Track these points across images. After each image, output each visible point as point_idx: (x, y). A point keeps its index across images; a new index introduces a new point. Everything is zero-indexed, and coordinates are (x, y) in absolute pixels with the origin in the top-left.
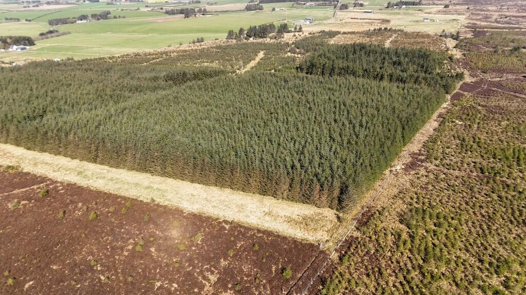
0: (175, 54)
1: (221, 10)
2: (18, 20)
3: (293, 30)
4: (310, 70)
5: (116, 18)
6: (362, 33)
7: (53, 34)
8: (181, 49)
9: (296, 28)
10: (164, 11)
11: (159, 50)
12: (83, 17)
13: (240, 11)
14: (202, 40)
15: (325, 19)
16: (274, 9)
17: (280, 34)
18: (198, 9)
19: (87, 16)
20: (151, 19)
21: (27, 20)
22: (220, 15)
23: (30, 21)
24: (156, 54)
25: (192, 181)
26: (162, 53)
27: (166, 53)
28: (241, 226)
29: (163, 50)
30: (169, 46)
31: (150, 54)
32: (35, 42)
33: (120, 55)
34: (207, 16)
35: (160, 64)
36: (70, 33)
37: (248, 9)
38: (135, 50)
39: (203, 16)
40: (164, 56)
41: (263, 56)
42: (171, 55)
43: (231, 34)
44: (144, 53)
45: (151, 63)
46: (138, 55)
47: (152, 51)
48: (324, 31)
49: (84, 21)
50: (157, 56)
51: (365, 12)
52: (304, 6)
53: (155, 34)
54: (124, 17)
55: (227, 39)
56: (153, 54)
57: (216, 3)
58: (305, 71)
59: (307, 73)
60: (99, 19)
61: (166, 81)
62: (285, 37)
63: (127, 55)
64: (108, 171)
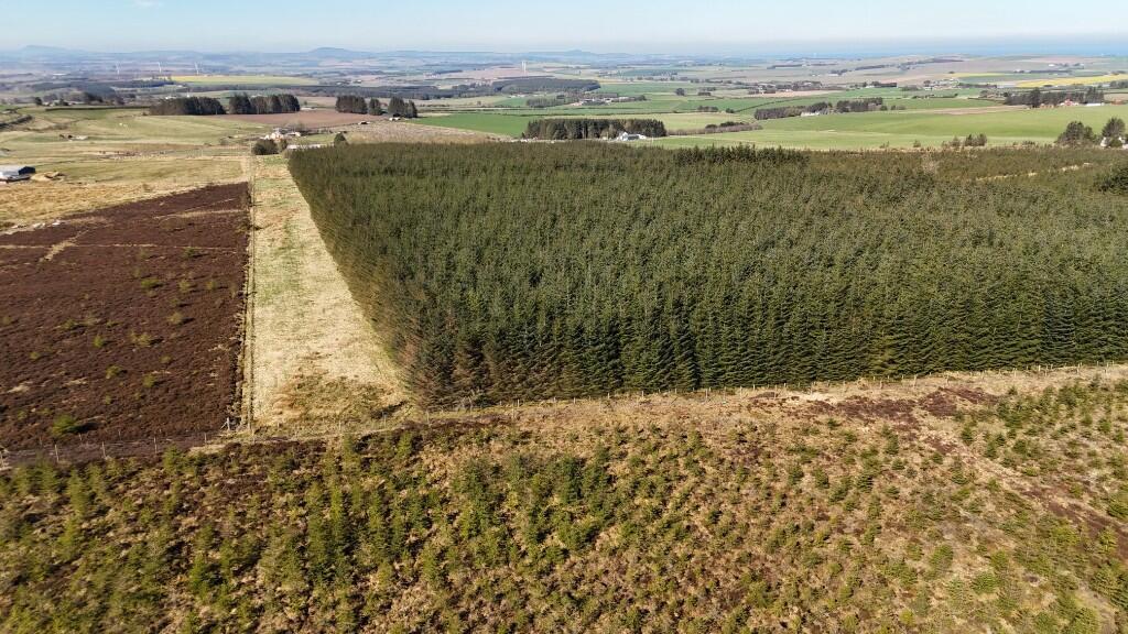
2: (715, 110)
5: (882, 109)
12: (820, 107)
14: (981, 142)
19: (832, 104)
21: (727, 111)
23: (733, 112)
36: (760, 128)
39: (1079, 105)
49: (815, 114)
54: (903, 108)
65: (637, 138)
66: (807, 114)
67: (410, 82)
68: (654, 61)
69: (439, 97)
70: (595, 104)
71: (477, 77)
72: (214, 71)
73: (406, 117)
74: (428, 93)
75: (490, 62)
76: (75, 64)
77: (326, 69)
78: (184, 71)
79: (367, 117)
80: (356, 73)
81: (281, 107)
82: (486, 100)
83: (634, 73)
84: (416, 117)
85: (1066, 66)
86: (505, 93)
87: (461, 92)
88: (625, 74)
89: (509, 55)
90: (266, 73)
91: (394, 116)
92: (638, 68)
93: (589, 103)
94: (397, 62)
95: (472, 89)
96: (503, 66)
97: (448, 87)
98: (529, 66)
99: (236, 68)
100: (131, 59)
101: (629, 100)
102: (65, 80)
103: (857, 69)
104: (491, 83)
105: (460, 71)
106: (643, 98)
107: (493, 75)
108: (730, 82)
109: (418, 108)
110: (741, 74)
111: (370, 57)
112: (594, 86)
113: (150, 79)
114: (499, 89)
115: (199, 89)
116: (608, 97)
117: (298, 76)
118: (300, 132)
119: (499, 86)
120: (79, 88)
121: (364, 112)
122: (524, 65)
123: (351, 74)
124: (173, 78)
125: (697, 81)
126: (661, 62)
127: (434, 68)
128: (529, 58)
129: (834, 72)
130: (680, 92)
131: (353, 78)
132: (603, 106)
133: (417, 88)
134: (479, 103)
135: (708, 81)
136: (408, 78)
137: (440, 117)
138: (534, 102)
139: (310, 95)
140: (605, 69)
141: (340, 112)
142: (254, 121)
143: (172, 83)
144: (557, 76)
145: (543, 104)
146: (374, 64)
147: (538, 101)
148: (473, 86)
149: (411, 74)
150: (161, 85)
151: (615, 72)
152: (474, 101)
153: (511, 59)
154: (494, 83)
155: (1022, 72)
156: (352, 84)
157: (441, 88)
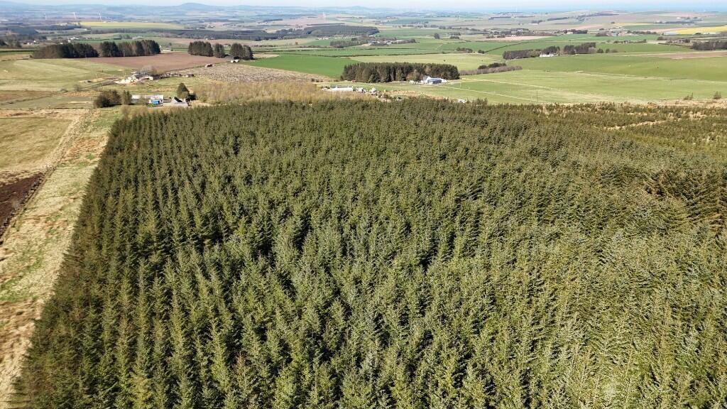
0: (699, 114)
2: (470, 51)
5: (602, 52)
7: (497, 69)
8: (717, 105)
10: (691, 44)
11: (661, 104)
12: (552, 50)
19: (558, 48)
20: (661, 54)
21: (480, 52)
23: (483, 53)
24: (650, 110)
26: (666, 111)
27: (677, 111)
29: (670, 104)
30: (686, 99)
31: (637, 109)
32: (460, 77)
33: (571, 105)
35: (653, 134)
36: (521, 68)
38: (608, 100)
40: (671, 117)
42: (688, 117)
44: (625, 105)
45: (632, 129)
46: (611, 107)
47: (644, 103)
49: (551, 55)
50: (651, 114)
53: (661, 78)
54: (615, 51)
56: (644, 110)
60: (573, 53)
61: (661, 193)
63: (588, 106)
65: (440, 82)
66: (545, 56)
67: (247, 27)
68: (410, 13)
69: (267, 39)
70: (380, 45)
71: (293, 24)
72: (113, 18)
73: (244, 59)
74: (259, 36)
75: (301, 13)
76: (18, 13)
77: (191, 18)
78: (93, 18)
79: (213, 59)
80: (210, 21)
81: (143, 51)
82: (301, 41)
83: (399, 22)
84: (252, 59)
85: (688, 18)
86: (314, 36)
87: (283, 35)
88: (392, 22)
89: (313, 10)
90: (149, 21)
91: (235, 58)
92: (401, 18)
93: (375, 44)
94: (238, 13)
95: (290, 33)
96: (310, 16)
97: (273, 31)
98: (328, 16)
99: (130, 16)
100: (56, 10)
101: (404, 42)
102: (6, 24)
103: (549, 20)
104: (303, 29)
105: (281, 20)
106: (413, 41)
107: (304, 23)
108: (467, 29)
109: (253, 49)
110: (471, 23)
111: (220, 9)
112: (375, 31)
113: (65, 24)
114: (308, 33)
115: (97, 32)
116: (389, 40)
117: (170, 22)
118: (152, 76)
119: (310, 31)
120: (13, 30)
121: (211, 55)
122: (324, 16)
123: (206, 21)
124: (82, 24)
125: (444, 28)
126: (414, 14)
127: (264, 17)
128: (327, 11)
129: (534, 22)
130: (437, 36)
131: (208, 24)
132: (386, 47)
133: (252, 32)
134: (297, 43)
135: (450, 28)
136: (246, 24)
137: (271, 58)
138: (336, 43)
139: (177, 37)
140: (379, 18)
141: (192, 54)
142: (116, 64)
143: (80, 27)
144: (346, 24)
145: (342, 44)
146: (222, 14)
147: (339, 42)
148: (291, 30)
149: (248, 21)
150: (72, 28)
151: (386, 21)
152: (293, 41)
153: (315, 11)
154: (305, 29)
155: (661, 23)
156: (207, 29)
157: (269, 32)
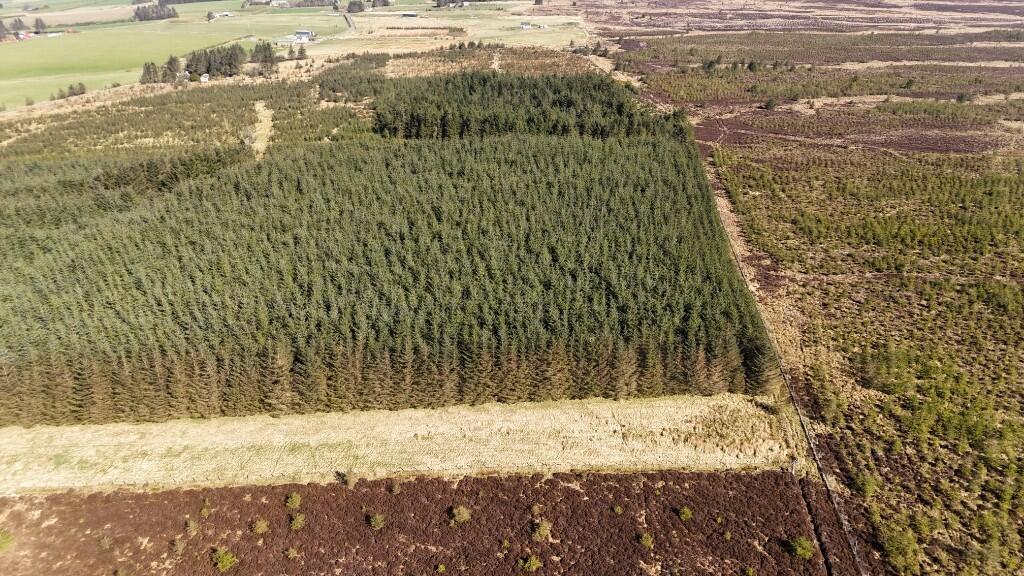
1: (74, 22)
3: (286, 56)
4: (414, 131)
6: (431, 54)
9: (291, 52)
13: (123, 21)
14: (82, 90)
15: (336, 32)
16: (210, 16)
17: (269, 64)
18: (12, 20)
22: (84, 32)
25: (394, 407)
28: (606, 478)
34: (50, 35)
37: (142, 16)
39: (36, 36)
41: (270, 113)
42: (28, 130)
43: (150, 72)
48: (353, 54)
51: (405, 15)
52: (267, 7)
55: (143, 82)
57: (46, 7)
58: (401, 133)
59: (407, 137)
62: (280, 70)
64: (143, 436)
